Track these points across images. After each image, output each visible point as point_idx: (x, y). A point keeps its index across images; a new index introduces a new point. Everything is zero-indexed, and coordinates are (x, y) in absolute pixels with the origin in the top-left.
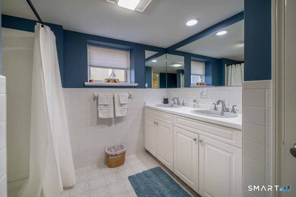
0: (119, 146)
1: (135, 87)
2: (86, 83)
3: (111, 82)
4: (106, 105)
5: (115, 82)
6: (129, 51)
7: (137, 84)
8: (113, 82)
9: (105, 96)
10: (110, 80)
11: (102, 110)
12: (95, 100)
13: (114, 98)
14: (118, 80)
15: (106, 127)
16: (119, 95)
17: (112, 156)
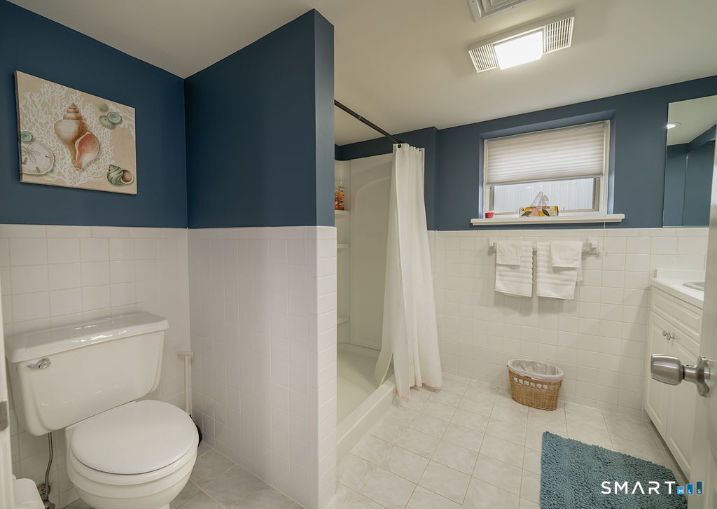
0: (547, 368)
1: (610, 225)
2: (474, 221)
3: (534, 215)
4: (513, 267)
5: (546, 213)
6: (608, 122)
7: (621, 217)
8: (539, 215)
9: (513, 246)
10: (530, 210)
11: (504, 276)
12: (491, 255)
13: (535, 253)
14: (557, 208)
15: (516, 316)
16: (550, 246)
17: (519, 377)
